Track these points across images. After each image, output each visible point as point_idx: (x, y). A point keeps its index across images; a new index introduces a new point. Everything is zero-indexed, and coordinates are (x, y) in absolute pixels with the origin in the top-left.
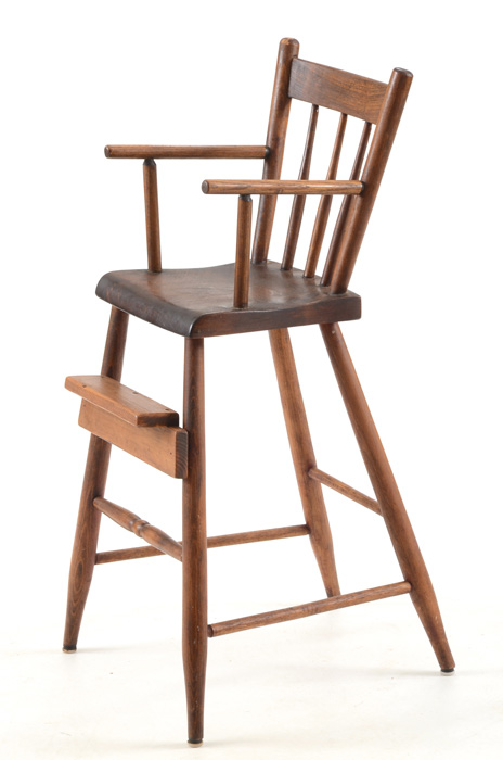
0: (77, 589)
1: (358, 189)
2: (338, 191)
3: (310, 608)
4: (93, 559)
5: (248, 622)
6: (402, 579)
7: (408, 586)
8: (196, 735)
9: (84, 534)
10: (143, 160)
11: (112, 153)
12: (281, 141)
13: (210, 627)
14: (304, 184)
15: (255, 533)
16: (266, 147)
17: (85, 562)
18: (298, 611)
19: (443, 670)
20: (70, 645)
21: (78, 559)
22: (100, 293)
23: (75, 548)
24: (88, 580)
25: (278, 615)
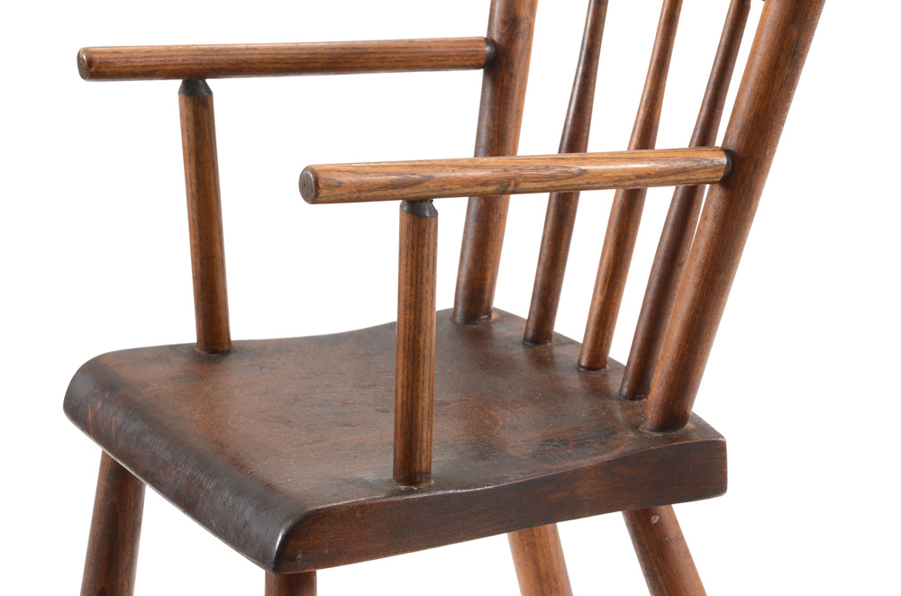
1: (716, 168)
2: (660, 178)
10: (178, 83)
11: (96, 67)
12: (523, 26)
14: (574, 164)
16: (488, 41)
22: (75, 408)
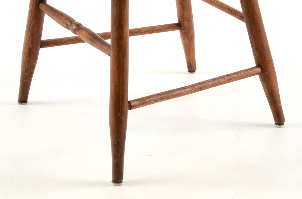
0: (28, 64)
3: (196, 87)
4: (39, 45)
5: (155, 98)
6: (254, 65)
7: (259, 70)
8: (118, 178)
9: (33, 28)
13: (129, 102)
15: (146, 28)
17: (33, 46)
18: (188, 90)
19: (276, 124)
20: (23, 100)
21: (29, 44)
23: (26, 37)
24: (36, 59)
25: (176, 93)
